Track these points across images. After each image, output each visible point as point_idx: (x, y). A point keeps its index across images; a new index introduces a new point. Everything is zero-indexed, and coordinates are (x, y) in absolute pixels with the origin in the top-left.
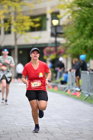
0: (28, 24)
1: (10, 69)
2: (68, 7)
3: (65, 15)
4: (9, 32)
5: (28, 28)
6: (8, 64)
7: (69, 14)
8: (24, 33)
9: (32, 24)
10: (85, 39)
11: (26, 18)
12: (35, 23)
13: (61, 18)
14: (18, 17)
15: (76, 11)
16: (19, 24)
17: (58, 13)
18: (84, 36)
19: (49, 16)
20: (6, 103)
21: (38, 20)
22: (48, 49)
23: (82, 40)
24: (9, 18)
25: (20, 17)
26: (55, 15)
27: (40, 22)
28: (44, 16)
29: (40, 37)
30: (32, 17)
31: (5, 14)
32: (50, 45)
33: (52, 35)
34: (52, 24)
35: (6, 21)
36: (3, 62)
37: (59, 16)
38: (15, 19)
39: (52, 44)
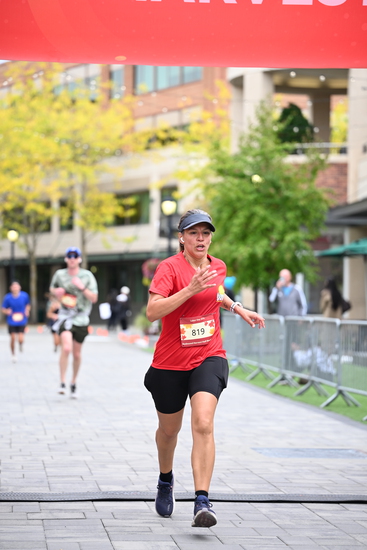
0: (112, 209)
1: (84, 304)
2: (196, 176)
3: (189, 193)
4: (69, 227)
5: (110, 219)
6: (80, 291)
7: (199, 191)
8: (102, 229)
9: (119, 210)
10: (231, 243)
11: (108, 197)
12: (126, 207)
13: (181, 198)
14: (89, 196)
15: (214, 186)
16: (91, 210)
17: (174, 188)
18: (231, 237)
19: (155, 194)
20: (74, 395)
21: (131, 201)
22: (151, 263)
23: (225, 245)
24: (69, 196)
25: (93, 196)
26: (168, 192)
27: (137, 206)
28: (144, 194)
29: (136, 238)
30: (120, 196)
31: (61, 189)
32: (157, 255)
33: (162, 234)
34: (162, 211)
35: (63, 203)
36: (66, 285)
37: (176, 195)
38: (83, 199)
39: (161, 252)
